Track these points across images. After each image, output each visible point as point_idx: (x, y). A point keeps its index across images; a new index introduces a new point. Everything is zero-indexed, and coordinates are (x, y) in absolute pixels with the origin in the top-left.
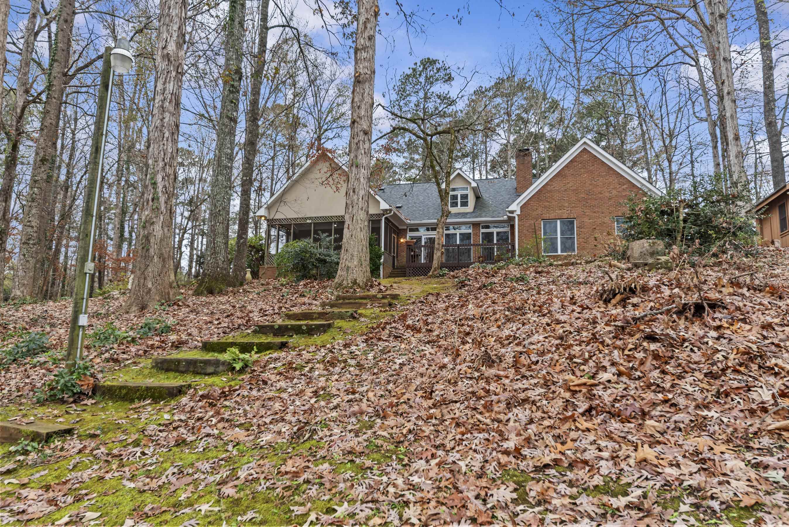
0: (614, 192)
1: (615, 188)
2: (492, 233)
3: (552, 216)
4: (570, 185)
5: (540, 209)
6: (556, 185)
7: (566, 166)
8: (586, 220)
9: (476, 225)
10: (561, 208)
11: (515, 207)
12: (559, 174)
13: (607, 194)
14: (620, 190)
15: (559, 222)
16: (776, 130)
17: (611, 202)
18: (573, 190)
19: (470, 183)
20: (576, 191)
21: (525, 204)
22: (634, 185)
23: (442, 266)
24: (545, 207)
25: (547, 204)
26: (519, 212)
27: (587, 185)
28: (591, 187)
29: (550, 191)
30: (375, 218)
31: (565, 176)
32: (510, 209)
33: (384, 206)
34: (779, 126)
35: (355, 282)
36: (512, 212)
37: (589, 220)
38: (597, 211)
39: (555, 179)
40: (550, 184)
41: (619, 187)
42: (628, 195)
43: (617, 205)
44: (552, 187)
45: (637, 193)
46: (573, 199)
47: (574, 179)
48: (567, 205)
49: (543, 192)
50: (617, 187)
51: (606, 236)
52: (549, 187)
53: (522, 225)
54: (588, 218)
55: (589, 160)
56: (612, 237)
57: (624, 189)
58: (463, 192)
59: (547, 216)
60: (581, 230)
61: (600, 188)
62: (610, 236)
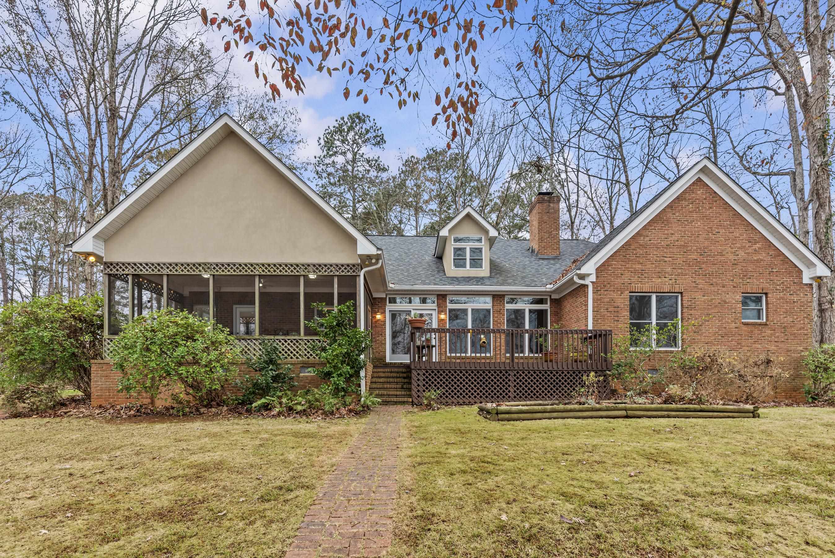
0: (742, 254)
1: (742, 248)
3: (645, 287)
4: (674, 238)
5: (627, 275)
6: (654, 236)
7: (670, 206)
8: (699, 296)
9: (498, 297)
10: (660, 274)
11: (589, 269)
13: (732, 257)
14: (750, 250)
15: (655, 297)
17: (738, 270)
18: (680, 247)
19: (486, 232)
20: (684, 249)
22: (772, 245)
24: (635, 271)
25: (638, 267)
26: (593, 278)
27: (701, 239)
28: (706, 243)
29: (644, 246)
30: (347, 272)
32: (584, 270)
36: (582, 277)
37: (704, 296)
38: (716, 282)
39: (651, 226)
40: (644, 234)
41: (749, 247)
42: (762, 260)
43: (745, 275)
44: (648, 239)
45: (775, 257)
46: (679, 261)
47: (681, 229)
48: (669, 269)
49: (633, 247)
50: (745, 247)
51: (728, 323)
52: (642, 238)
53: (598, 300)
54: (702, 294)
55: (705, 199)
56: (737, 325)
57: (755, 250)
58: (477, 245)
59: (638, 287)
60: (691, 312)
61: (721, 245)
62: (733, 324)
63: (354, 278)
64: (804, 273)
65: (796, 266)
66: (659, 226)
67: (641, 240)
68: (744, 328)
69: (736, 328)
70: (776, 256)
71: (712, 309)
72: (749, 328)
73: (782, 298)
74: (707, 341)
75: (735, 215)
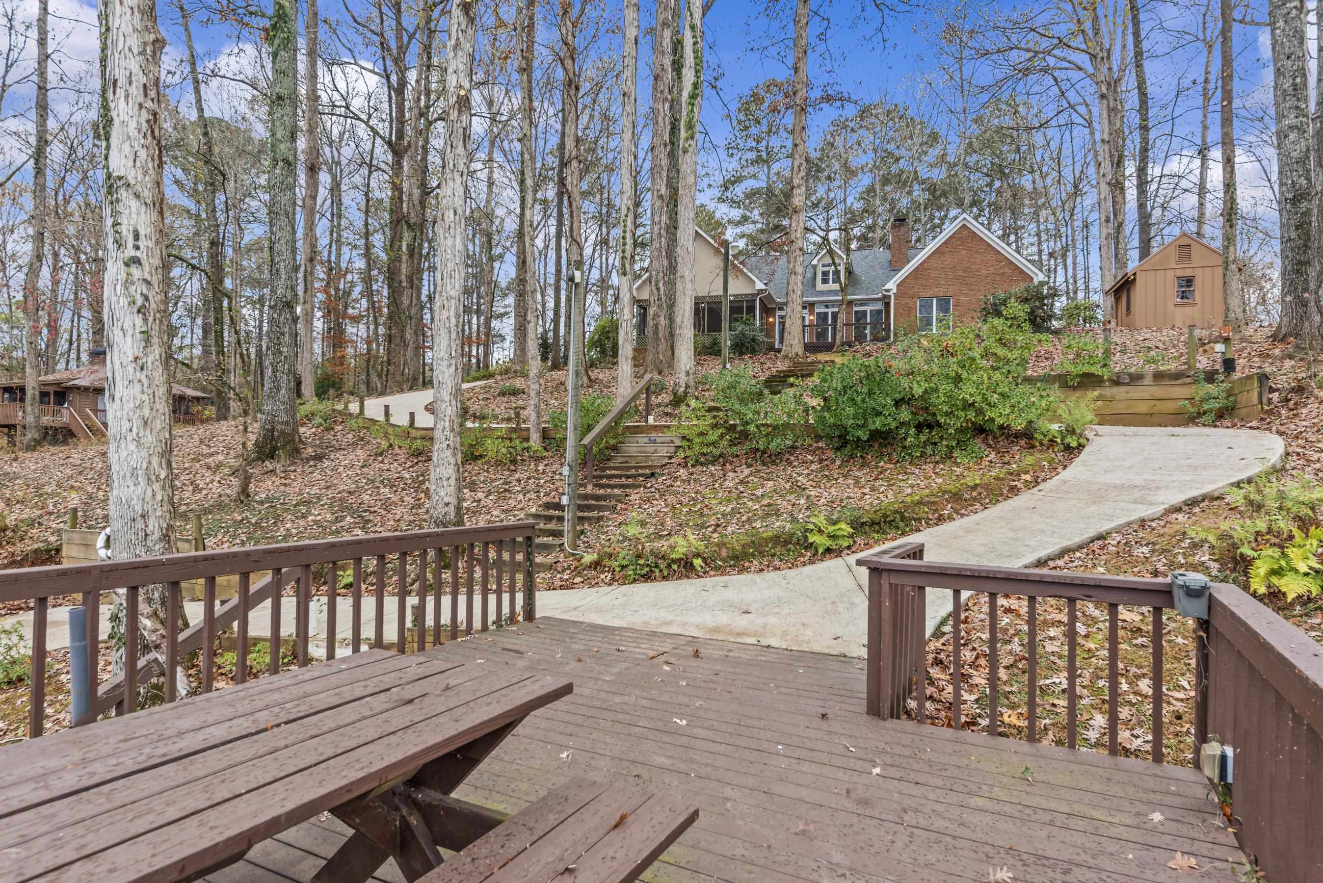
0: (992, 270)
1: (992, 266)
2: (865, 312)
3: (928, 295)
4: (947, 262)
5: (916, 287)
6: (934, 263)
7: (945, 243)
8: (963, 298)
9: (848, 303)
10: (938, 286)
11: (892, 285)
12: (938, 252)
13: (985, 272)
14: (998, 267)
15: (935, 300)
16: (1145, 212)
17: (989, 280)
18: (951, 268)
20: (954, 269)
21: (901, 282)
22: (1012, 263)
23: (843, 344)
24: (922, 285)
25: (923, 282)
26: (895, 291)
27: (965, 262)
28: (968, 264)
29: (927, 269)
30: (750, 298)
31: (943, 253)
32: (887, 287)
33: (759, 285)
34: (1149, 209)
35: (797, 354)
36: (888, 291)
38: (975, 289)
42: (1006, 273)
43: (994, 283)
45: (1015, 270)
46: (950, 277)
47: (952, 256)
48: (943, 282)
49: (920, 270)
50: (995, 265)
53: (898, 305)
54: (965, 297)
55: (968, 237)
57: (1002, 267)
59: (924, 295)
60: (957, 308)
63: (754, 301)
64: (1034, 280)
65: (1029, 276)
66: (938, 256)
67: (926, 265)
71: (971, 306)
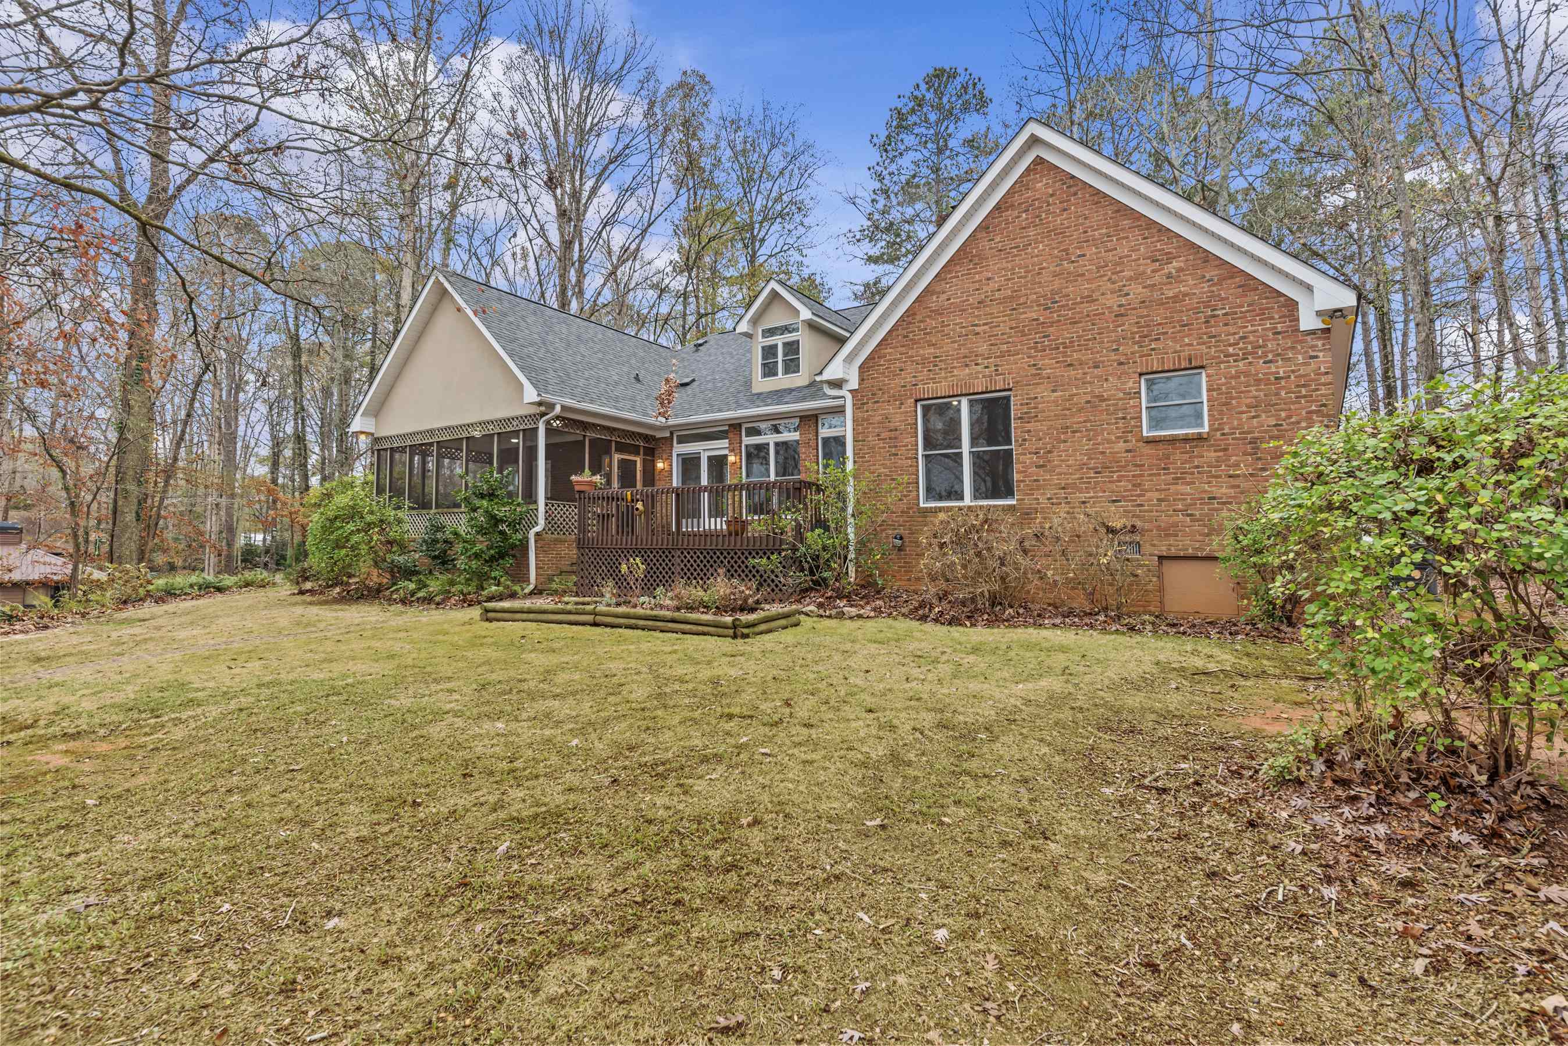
0: (1136, 291)
1: (1138, 277)
3: (946, 387)
4: (993, 285)
5: (910, 368)
6: (955, 291)
8: (1043, 392)
10: (969, 359)
11: (845, 366)
13: (1112, 301)
14: (1157, 278)
15: (965, 405)
17: (1128, 325)
18: (1003, 301)
20: (1013, 302)
21: (871, 357)
24: (924, 361)
25: (928, 351)
26: (854, 384)
27: (1045, 276)
28: (1057, 284)
29: (938, 312)
31: (978, 260)
36: (836, 384)
37: (1053, 391)
38: (1079, 360)
39: (950, 272)
40: (938, 289)
41: (1153, 271)
42: (1185, 295)
43: (1145, 335)
44: (944, 297)
45: (1220, 282)
46: (1004, 328)
47: (1005, 265)
48: (983, 348)
49: (918, 317)
50: (1144, 273)
51: (1109, 441)
52: (934, 298)
53: (864, 420)
54: (1051, 386)
55: (1052, 195)
56: (1130, 446)
57: (1169, 276)
58: (789, 337)
59: (929, 389)
60: (1029, 426)
61: (1089, 281)
62: (1121, 444)
64: (1300, 306)
65: (1280, 294)
66: (961, 270)
67: (934, 302)
68: (1147, 450)
69: (1127, 451)
70: (1222, 280)
71: (1072, 416)
72: (1161, 450)
73: (1247, 374)
74: (1063, 483)
75: (1118, 211)
